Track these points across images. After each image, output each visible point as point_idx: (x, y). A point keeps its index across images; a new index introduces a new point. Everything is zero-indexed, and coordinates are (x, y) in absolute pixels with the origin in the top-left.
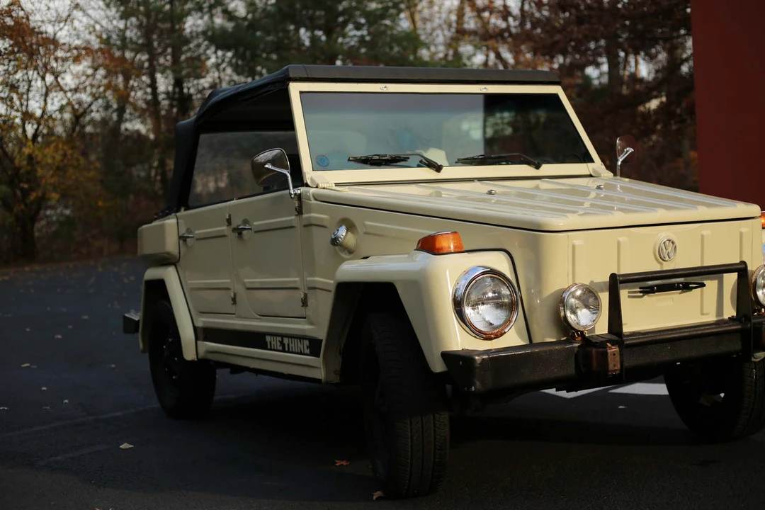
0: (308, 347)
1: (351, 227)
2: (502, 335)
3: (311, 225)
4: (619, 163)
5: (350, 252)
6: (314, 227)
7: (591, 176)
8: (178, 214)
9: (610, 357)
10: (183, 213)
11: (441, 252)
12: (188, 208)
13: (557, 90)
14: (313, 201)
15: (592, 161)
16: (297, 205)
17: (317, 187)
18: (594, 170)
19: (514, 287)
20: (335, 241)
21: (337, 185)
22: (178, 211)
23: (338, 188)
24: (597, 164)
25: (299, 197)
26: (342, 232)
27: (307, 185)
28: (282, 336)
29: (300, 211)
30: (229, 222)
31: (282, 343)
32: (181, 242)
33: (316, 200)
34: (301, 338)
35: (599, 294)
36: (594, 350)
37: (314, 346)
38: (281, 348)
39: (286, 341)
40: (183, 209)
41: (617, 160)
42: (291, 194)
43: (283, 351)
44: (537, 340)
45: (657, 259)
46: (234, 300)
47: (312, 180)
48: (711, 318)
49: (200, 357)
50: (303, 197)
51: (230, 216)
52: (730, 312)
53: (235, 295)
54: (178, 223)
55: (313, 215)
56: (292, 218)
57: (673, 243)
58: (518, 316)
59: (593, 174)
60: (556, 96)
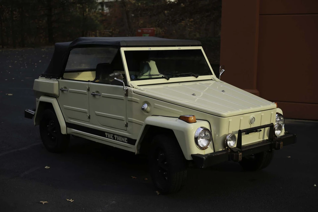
0: (126, 140)
1: (149, 104)
2: (207, 148)
3: (132, 101)
4: (220, 75)
5: (147, 112)
6: (133, 102)
7: (212, 80)
8: (59, 80)
9: (239, 156)
10: (60, 80)
11: (190, 122)
12: (63, 79)
13: (200, 48)
14: (133, 93)
15: (212, 74)
16: (125, 93)
17: (133, 88)
18: (213, 78)
19: (210, 133)
20: (143, 109)
21: (138, 86)
22: (59, 78)
23: (139, 87)
24: (214, 76)
25: (127, 90)
26: (146, 106)
27: (129, 86)
28: (114, 134)
29: (126, 95)
30: (89, 90)
31: (113, 137)
32: (60, 91)
33: (134, 93)
34: (123, 137)
35: (235, 135)
36: (235, 154)
37: (131, 141)
38: (113, 138)
39: (115, 136)
40: (61, 78)
41: (219, 74)
42: (124, 90)
43: (114, 139)
44: (216, 150)
45: (250, 124)
46: (89, 117)
47: (131, 85)
48: (261, 140)
49: (68, 133)
50: (129, 90)
51: (89, 88)
52: (266, 138)
53: (90, 116)
54: (59, 83)
55: (133, 98)
56: (122, 96)
57: (254, 118)
58: (211, 143)
59: (212, 79)
60: (200, 50)
